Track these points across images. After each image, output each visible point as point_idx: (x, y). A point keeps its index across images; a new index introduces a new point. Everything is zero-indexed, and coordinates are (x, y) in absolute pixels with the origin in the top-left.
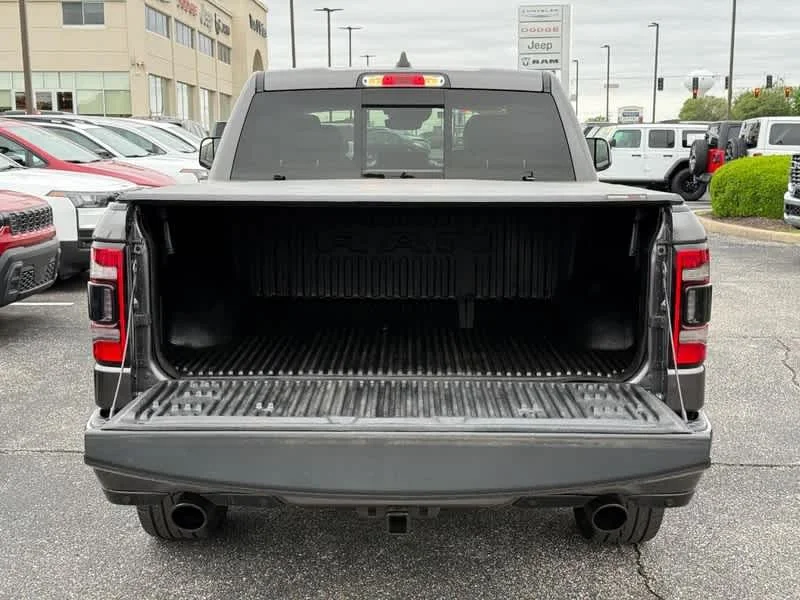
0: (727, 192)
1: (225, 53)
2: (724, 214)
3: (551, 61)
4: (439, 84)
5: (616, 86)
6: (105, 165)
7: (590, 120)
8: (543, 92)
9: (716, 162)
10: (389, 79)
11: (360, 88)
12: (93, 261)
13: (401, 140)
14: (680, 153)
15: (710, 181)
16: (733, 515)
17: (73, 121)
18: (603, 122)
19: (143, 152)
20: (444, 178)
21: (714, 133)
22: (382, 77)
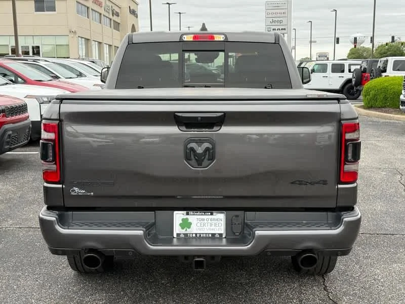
0: (371, 95)
1: (117, 26)
2: (369, 107)
3: (282, 29)
4: (222, 39)
5: (315, 42)
6: (55, 82)
7: (302, 59)
8: (275, 43)
9: (366, 80)
10: (196, 37)
11: (181, 41)
12: (42, 130)
13: (206, 69)
14: (347, 75)
15: (362, 90)
16: (373, 259)
17: (39, 60)
18: (309, 60)
19: (74, 75)
20: (225, 87)
21: (365, 65)
22: (192, 36)
